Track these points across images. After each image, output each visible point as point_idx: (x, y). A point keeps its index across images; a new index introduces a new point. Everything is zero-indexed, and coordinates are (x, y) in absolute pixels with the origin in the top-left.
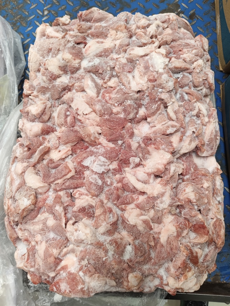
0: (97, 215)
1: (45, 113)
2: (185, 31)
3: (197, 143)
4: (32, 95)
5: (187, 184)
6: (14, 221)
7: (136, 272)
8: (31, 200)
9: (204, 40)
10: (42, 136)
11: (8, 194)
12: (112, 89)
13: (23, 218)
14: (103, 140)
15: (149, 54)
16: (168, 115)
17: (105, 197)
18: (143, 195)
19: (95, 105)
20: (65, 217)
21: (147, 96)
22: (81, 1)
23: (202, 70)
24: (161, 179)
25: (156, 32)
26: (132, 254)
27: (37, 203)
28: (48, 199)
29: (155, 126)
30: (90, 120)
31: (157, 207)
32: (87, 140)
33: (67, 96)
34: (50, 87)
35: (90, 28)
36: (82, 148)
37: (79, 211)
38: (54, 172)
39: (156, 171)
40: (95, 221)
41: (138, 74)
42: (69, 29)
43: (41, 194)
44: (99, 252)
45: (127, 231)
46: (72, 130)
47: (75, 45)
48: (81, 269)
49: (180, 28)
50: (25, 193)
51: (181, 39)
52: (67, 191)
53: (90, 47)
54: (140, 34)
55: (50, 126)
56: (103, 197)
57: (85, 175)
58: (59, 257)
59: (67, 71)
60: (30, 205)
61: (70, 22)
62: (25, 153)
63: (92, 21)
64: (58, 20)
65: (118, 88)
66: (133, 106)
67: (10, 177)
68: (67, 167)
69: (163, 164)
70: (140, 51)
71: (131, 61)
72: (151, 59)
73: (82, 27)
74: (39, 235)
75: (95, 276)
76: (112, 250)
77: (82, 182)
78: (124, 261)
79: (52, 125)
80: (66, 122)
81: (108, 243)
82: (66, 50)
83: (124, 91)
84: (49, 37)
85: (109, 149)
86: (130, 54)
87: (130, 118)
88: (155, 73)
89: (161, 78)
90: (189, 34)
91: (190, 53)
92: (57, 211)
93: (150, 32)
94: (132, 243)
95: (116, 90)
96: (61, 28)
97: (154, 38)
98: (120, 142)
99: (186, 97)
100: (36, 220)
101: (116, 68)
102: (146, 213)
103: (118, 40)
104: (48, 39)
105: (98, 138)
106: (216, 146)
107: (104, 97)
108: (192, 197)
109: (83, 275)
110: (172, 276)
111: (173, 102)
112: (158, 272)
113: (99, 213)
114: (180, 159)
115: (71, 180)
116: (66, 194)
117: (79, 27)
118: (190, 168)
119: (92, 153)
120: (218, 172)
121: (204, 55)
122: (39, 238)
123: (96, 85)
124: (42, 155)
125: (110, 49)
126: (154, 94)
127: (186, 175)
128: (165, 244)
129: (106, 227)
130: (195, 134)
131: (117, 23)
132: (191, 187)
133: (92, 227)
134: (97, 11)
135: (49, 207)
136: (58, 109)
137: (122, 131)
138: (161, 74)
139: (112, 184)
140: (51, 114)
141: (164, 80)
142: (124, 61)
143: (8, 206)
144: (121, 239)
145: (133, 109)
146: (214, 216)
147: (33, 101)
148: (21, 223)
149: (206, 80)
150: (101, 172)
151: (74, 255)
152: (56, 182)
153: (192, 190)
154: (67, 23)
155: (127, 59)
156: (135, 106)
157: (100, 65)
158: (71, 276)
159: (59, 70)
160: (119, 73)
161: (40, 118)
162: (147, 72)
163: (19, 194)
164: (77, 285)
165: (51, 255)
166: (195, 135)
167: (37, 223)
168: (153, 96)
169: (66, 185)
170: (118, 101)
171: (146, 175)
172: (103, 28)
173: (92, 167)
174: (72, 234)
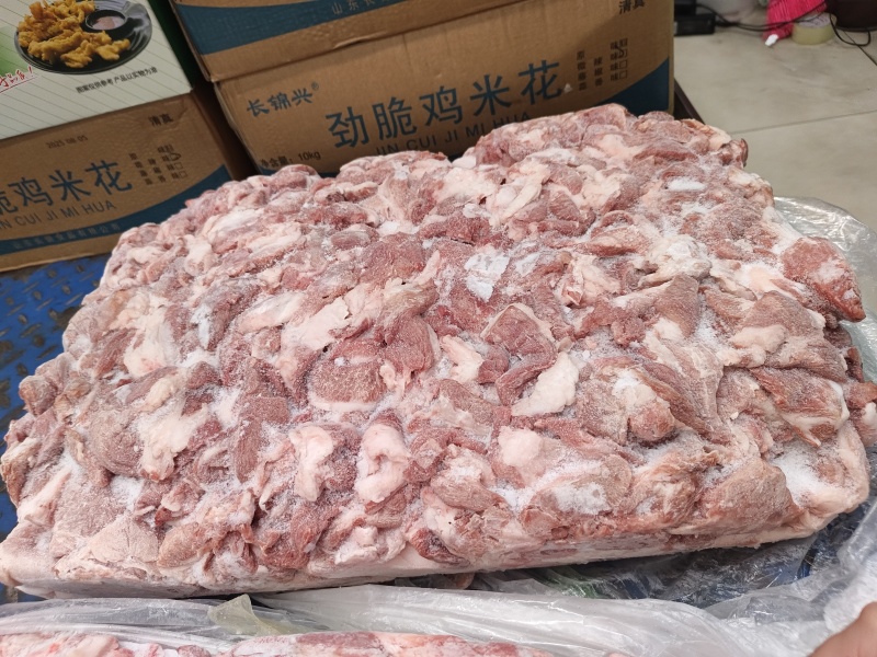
14: (421, 278)
16: (364, 194)
18: (549, 191)
19: (326, 290)
21: (316, 225)
25: (156, 246)
26: (686, 180)
28: (603, 356)
29: (388, 209)
30: (367, 303)
31: (569, 160)
32: (421, 302)
33: (289, 362)
34: (246, 424)
37: (619, 278)
39: (491, 181)
42: (55, 436)
43: (591, 369)
44: (706, 222)
45: (638, 199)
46: (394, 333)
53: (144, 360)
57: (519, 289)
59: (204, 395)
61: (33, 438)
63: (60, 386)
65: (287, 264)
69: (476, 173)
70: (199, 252)
73: (73, 388)
74: (718, 354)
77: (538, 287)
78: (708, 185)
81: (679, 217)
82: (138, 403)
84: (54, 504)
85: (444, 260)
86: (202, 263)
88: (265, 217)
89: (278, 207)
92: (630, 303)
94: (661, 184)
95: (293, 265)
96: (41, 464)
98: (427, 245)
100: (674, 364)
101: (234, 272)
102: (589, 176)
103: (148, 304)
105: (415, 284)
109: (777, 246)
115: (537, 308)
119: (458, 289)
122: (727, 355)
125: (170, 310)
128: (644, 147)
129: (642, 223)
131: (99, 312)
134: (34, 377)
135: (624, 330)
136: (320, 405)
139: (534, 241)
144: (660, 199)
147: (279, 494)
150: (506, 260)
152: (549, 334)
154: (36, 441)
157: (214, 302)
158: (795, 264)
159: (192, 415)
160: (248, 265)
162: (258, 228)
163: (605, 418)
164: (808, 248)
165: (761, 307)
167: (685, 362)
168: (319, 213)
169: (552, 312)
170: (323, 256)
171: (502, 189)
172: (98, 349)
173: (493, 278)
174: (680, 262)
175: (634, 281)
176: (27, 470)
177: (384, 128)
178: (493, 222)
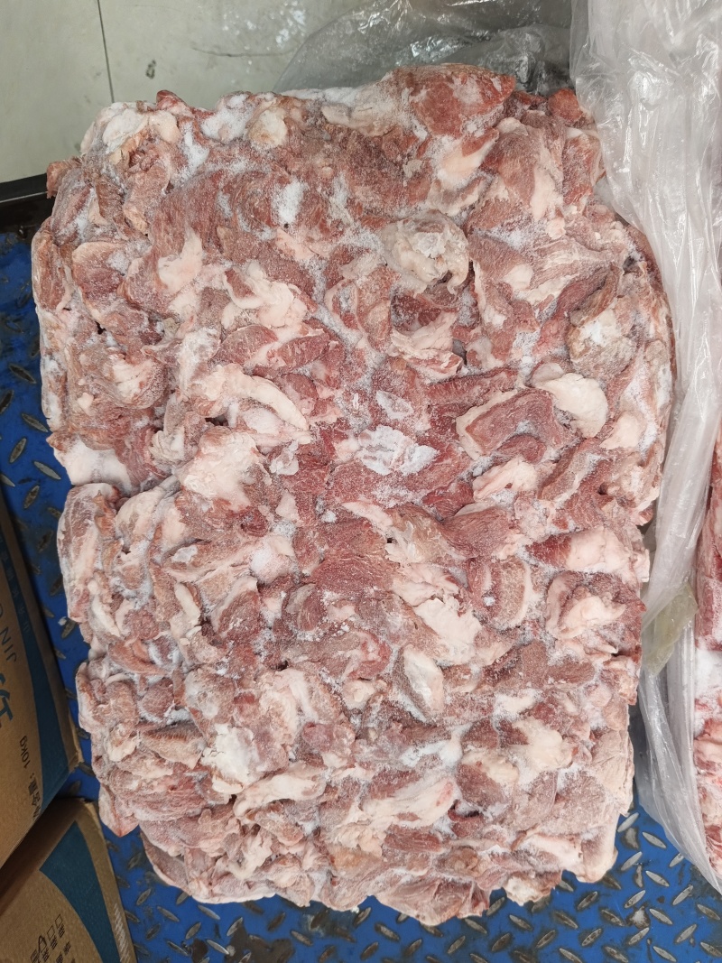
0: (382, 304)
1: (560, 599)
2: (163, 847)
3: (116, 519)
4: (608, 658)
5: (134, 402)
6: (638, 273)
7: (267, 148)
8: (581, 339)
9: (110, 821)
10: (567, 531)
11: (660, 353)
12: (359, 673)
13: (604, 284)
14: (381, 521)
15: (261, 779)
16: (198, 599)
17: (366, 358)
18: (257, 366)
19: (407, 627)
20: (475, 296)
21: (259, 654)
23: (111, 730)
24: (208, 415)
25: (246, 846)
26: (279, 199)
27: (563, 331)
28: (532, 344)
29: (233, 566)
30: (421, 580)
31: (215, 337)
32: (427, 522)
33: (495, 652)
34: (551, 680)
35: (442, 862)
36: (442, 496)
37: (437, 312)
38: (521, 424)
39: (223, 438)
40: (388, 287)
41: (287, 719)
42: (506, 862)
43: (555, 359)
44: (371, 198)
45: (297, 264)
46: (472, 549)
47: (480, 809)
48: (423, 147)
49: (180, 857)
50: (601, 360)
51: (172, 823)
52: (477, 371)
53: (438, 803)
54: (290, 839)
55: (547, 561)
56: (372, 359)
57: (425, 417)
58: (489, 177)
59: (503, 729)
60: (583, 322)
61: (506, 882)
62: (614, 477)
63: (438, 883)
64: (541, 888)
65: (344, 677)
66: (296, 624)
67: (659, 404)
68: (482, 440)
69: (203, 456)
71: (311, 759)
72: (252, 765)
73: (463, 866)
74: (553, 236)
75: (380, 130)
76: (334, 206)
77: (433, 397)
78: (299, 177)
79: (541, 564)
80: (496, 575)
81: (349, 225)
82: (507, 792)
83: (324, 668)
84: (569, 837)
85: (362, 497)
86: (314, 779)
87: (305, 588)
88: (240, 720)
89: (221, 707)
90: (152, 835)
91: (145, 780)
92: (500, 311)
93: (261, 845)
94: (280, 231)
95: (349, 670)
96: (532, 865)
97: (250, 827)
98: (330, 517)
99: (153, 652)
100: (564, 281)
101: (351, 736)
102: (244, 316)
103: (355, 824)
104: (575, 831)
105: (394, 529)
106: (68, 513)
107: (384, 651)
108: (120, 369)
109: (415, 132)
110: (169, 144)
111: (184, 636)
112: (206, 152)
113: (377, 309)
114: (164, 474)
115: (466, 401)
116: (480, 362)
117: (474, 864)
118: (133, 448)
119: (411, 482)
120: (59, 439)
121: (109, 774)
122: (555, 229)
123: (406, 687)
124: (560, 473)
125: (375, 796)
126: (238, 661)
127: (143, 429)
128: (189, 233)
129: (356, 270)
130: (124, 547)
131: (358, 875)
132: (124, 396)
133: (396, 268)
134: (425, 914)
135: (526, 321)
136: (523, 613)
137: (326, 551)
138: (222, 718)
139: (348, 394)
140: (545, 599)
141: (211, 701)
142: (331, 759)
143: (657, 318)
144: (311, 240)
145: (297, 614)
146: (63, 317)
147: (603, 637)
148: (612, 268)
149: (99, 703)
150: (380, 429)
151: (445, 186)
152: (510, 395)
153: (122, 388)
154: (515, 878)
155: (322, 764)
156: (291, 626)
157: (400, 747)
158: (449, 124)
159: (528, 734)
160: (342, 722)
161: (577, 586)
162: (262, 725)
163: (621, 356)
164: (431, 102)
165: (513, 180)
166: (122, 542)
167: (563, 271)
168: (242, 652)
169: (479, 387)
170: (340, 637)
171: (250, 425)
172: (402, 860)
173: (409, 444)
174: (449, 247)
175: (446, 296)
176: (539, 875)
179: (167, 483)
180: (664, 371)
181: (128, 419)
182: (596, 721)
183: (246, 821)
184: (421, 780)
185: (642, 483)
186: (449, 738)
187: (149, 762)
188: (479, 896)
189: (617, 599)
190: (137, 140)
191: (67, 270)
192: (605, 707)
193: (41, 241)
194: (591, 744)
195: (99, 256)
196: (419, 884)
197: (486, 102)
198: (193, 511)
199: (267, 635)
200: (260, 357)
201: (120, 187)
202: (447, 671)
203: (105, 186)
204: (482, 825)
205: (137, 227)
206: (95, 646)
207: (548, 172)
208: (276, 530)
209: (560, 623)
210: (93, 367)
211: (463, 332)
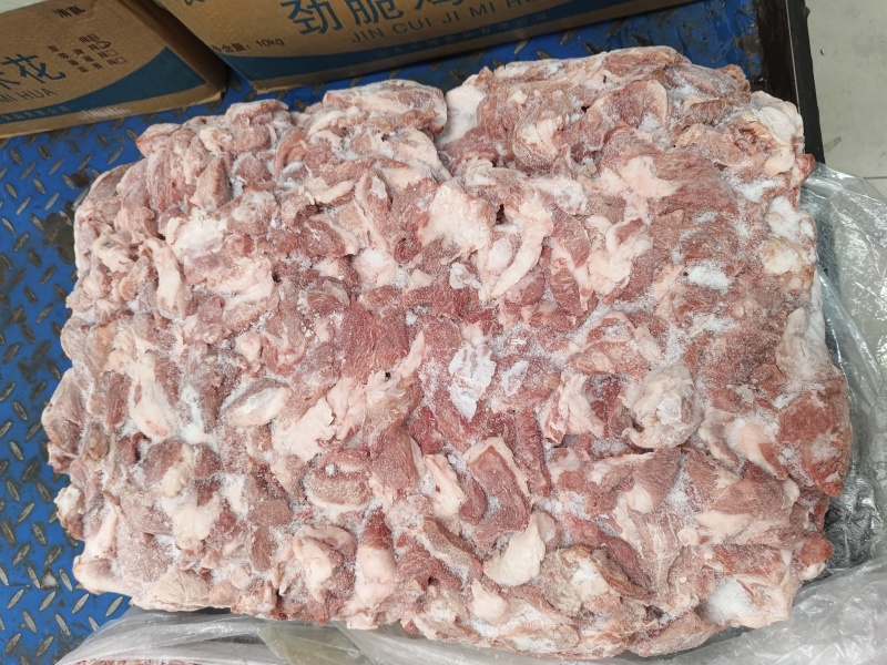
0: (611, 366)
1: (331, 539)
2: (124, 178)
3: (413, 128)
4: (275, 585)
5: (518, 140)
6: (647, 620)
7: (761, 256)
8: (578, 559)
9: (150, 133)
10: (395, 546)
11: (566, 641)
12: (267, 346)
13: (634, 583)
14: (405, 368)
15: (177, 260)
16: (339, 202)
17: (560, 351)
18: (551, 249)
19: (307, 390)
20: (620, 455)
21: (288, 257)
22: (24, 482)
23: (227, 130)
24: (507, 206)
25: (121, 249)
26: (711, 266)
27: (587, 542)
28: (574, 512)
29: (369, 232)
30: (351, 404)
31: (579, 209)
32: (404, 410)
33: (282, 475)
34: (255, 528)
35: (97, 427)
36: (429, 424)
37: (604, 418)
38: (497, 500)
39: (485, 220)
40: (628, 371)
41: (228, 282)
42: (94, 487)
43: (560, 534)
44: (714, 354)
45: (650, 285)
46: (378, 452)
47: (141, 462)
48: (767, 404)
49: (116, 194)
50: (558, 579)
51: (144, 184)
52: (548, 457)
53: (148, 422)
54: (124, 288)
55: (367, 526)
56: (559, 357)
57: (504, 408)
58: (738, 470)
59: (212, 483)
60: (595, 561)
61: (76, 487)
62: (445, 593)
63: (79, 423)
65: (264, 333)
66: (314, 289)
67: (516, 639)
68: (481, 461)
69: (468, 202)
70: (169, 283)
71: (193, 305)
72: (189, 252)
73: (92, 446)
74: (681, 533)
75: (782, 363)
76: (705, 318)
77: (522, 415)
78: (733, 284)
79: (365, 521)
80: (354, 476)
81: (688, 333)
82: (155, 486)
83: (273, 315)
84: (113, 547)
85: (429, 348)
86: (175, 307)
87: (346, 297)
88: (229, 240)
89: (242, 223)
90: (136, 168)
91: (181, 159)
92: (605, 478)
93: (120, 263)
94: (681, 268)
95: (271, 338)
96: (90, 511)
97: (137, 253)
98: (411, 319)
99: (294, 165)
100: (637, 544)
101: (211, 340)
102: (599, 236)
103: (134, 346)
104: (120, 553)
105: (398, 379)
106: (420, 88)
108: (548, 126)
109: (781, 396)
110: (763, 165)
111: (306, 189)
112: (756, 200)
113: (606, 360)
114: (453, 170)
115: (518, 447)
116: (556, 461)
117: (92, 456)
118: (477, 142)
119: (442, 395)
120: (487, 78)
121: (189, 130)
122: (688, 535)
123: (252, 390)
124: (449, 538)
125: (157, 364)
126: (282, 237)
127: (495, 151)
128: (677, 185)
129: (643, 340)
130: (388, 136)
131: (89, 350)
132: (524, 130)
133: (647, 378)
134: (52, 411)
135: (596, 504)
136: (318, 503)
137: (379, 316)
138: (232, 224)
139: (525, 334)
140: (332, 525)
141: (247, 214)
142: (192, 321)
143: (601, 638)
144: (673, 297)
145: (322, 290)
146: (597, 76)
147: (294, 582)
148: (651, 593)
149: (251, 119)
150: (493, 365)
151: (728, 426)
152: (524, 489)
153: (531, 127)
154: (79, 494)
155: (188, 314)
156: (312, 285)
157: (199, 385)
158: (791, 430)
159: (207, 506)
160: (223, 331)
161: (343, 555)
162: (225, 260)
163: (562, 599)
164: (812, 412)
165: (735, 492)
166: (392, 134)
167: (646, 542)
168: (289, 242)
169: (531, 459)
170: (300, 328)
171: (496, 243)
172: (101, 390)
173: (478, 392)
174: (667, 428)
175: (620, 427)
176: (80, 518)
177: (360, 14)
178: (483, 296)
179: (445, 173)
180: (549, 645)
181: (504, 137)
182: (219, 575)
183: (141, 248)
184: (169, 406)
185: (440, 621)
186: (206, 432)
187: (198, 163)
188: (66, 463)
189: (329, 595)
190: (766, 136)
191: (640, 77)
192: (230, 583)
193: (668, 53)
194: (197, 570)
195: (654, 104)
196: (79, 407)
197: (814, 466)
198: (418, 194)
199: (305, 263)
200: (560, 252)
201: (720, 122)
202: (267, 428)
203: (720, 107)
204: (127, 463)
205: (681, 137)
206: (302, 117)
207: (745, 529)
208: (401, 271)
209: (308, 538)
210: (551, 102)
211: (586, 444)
